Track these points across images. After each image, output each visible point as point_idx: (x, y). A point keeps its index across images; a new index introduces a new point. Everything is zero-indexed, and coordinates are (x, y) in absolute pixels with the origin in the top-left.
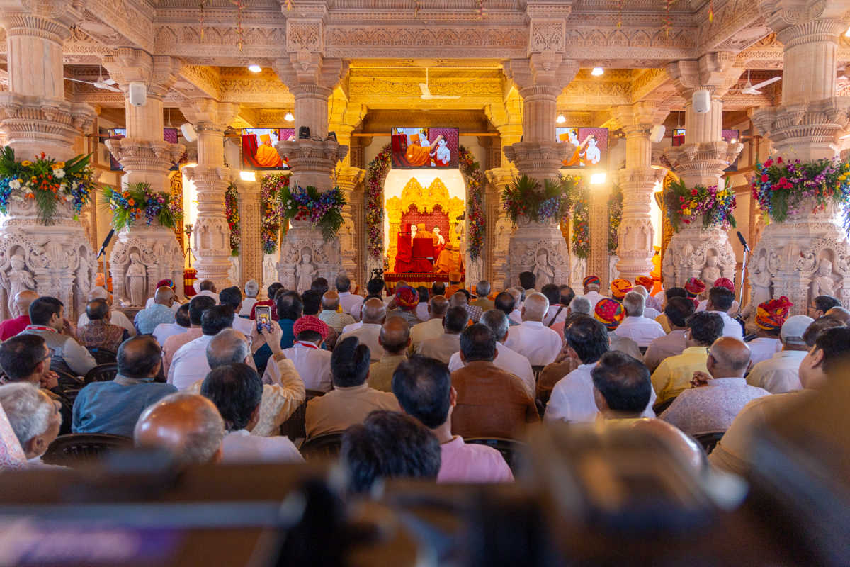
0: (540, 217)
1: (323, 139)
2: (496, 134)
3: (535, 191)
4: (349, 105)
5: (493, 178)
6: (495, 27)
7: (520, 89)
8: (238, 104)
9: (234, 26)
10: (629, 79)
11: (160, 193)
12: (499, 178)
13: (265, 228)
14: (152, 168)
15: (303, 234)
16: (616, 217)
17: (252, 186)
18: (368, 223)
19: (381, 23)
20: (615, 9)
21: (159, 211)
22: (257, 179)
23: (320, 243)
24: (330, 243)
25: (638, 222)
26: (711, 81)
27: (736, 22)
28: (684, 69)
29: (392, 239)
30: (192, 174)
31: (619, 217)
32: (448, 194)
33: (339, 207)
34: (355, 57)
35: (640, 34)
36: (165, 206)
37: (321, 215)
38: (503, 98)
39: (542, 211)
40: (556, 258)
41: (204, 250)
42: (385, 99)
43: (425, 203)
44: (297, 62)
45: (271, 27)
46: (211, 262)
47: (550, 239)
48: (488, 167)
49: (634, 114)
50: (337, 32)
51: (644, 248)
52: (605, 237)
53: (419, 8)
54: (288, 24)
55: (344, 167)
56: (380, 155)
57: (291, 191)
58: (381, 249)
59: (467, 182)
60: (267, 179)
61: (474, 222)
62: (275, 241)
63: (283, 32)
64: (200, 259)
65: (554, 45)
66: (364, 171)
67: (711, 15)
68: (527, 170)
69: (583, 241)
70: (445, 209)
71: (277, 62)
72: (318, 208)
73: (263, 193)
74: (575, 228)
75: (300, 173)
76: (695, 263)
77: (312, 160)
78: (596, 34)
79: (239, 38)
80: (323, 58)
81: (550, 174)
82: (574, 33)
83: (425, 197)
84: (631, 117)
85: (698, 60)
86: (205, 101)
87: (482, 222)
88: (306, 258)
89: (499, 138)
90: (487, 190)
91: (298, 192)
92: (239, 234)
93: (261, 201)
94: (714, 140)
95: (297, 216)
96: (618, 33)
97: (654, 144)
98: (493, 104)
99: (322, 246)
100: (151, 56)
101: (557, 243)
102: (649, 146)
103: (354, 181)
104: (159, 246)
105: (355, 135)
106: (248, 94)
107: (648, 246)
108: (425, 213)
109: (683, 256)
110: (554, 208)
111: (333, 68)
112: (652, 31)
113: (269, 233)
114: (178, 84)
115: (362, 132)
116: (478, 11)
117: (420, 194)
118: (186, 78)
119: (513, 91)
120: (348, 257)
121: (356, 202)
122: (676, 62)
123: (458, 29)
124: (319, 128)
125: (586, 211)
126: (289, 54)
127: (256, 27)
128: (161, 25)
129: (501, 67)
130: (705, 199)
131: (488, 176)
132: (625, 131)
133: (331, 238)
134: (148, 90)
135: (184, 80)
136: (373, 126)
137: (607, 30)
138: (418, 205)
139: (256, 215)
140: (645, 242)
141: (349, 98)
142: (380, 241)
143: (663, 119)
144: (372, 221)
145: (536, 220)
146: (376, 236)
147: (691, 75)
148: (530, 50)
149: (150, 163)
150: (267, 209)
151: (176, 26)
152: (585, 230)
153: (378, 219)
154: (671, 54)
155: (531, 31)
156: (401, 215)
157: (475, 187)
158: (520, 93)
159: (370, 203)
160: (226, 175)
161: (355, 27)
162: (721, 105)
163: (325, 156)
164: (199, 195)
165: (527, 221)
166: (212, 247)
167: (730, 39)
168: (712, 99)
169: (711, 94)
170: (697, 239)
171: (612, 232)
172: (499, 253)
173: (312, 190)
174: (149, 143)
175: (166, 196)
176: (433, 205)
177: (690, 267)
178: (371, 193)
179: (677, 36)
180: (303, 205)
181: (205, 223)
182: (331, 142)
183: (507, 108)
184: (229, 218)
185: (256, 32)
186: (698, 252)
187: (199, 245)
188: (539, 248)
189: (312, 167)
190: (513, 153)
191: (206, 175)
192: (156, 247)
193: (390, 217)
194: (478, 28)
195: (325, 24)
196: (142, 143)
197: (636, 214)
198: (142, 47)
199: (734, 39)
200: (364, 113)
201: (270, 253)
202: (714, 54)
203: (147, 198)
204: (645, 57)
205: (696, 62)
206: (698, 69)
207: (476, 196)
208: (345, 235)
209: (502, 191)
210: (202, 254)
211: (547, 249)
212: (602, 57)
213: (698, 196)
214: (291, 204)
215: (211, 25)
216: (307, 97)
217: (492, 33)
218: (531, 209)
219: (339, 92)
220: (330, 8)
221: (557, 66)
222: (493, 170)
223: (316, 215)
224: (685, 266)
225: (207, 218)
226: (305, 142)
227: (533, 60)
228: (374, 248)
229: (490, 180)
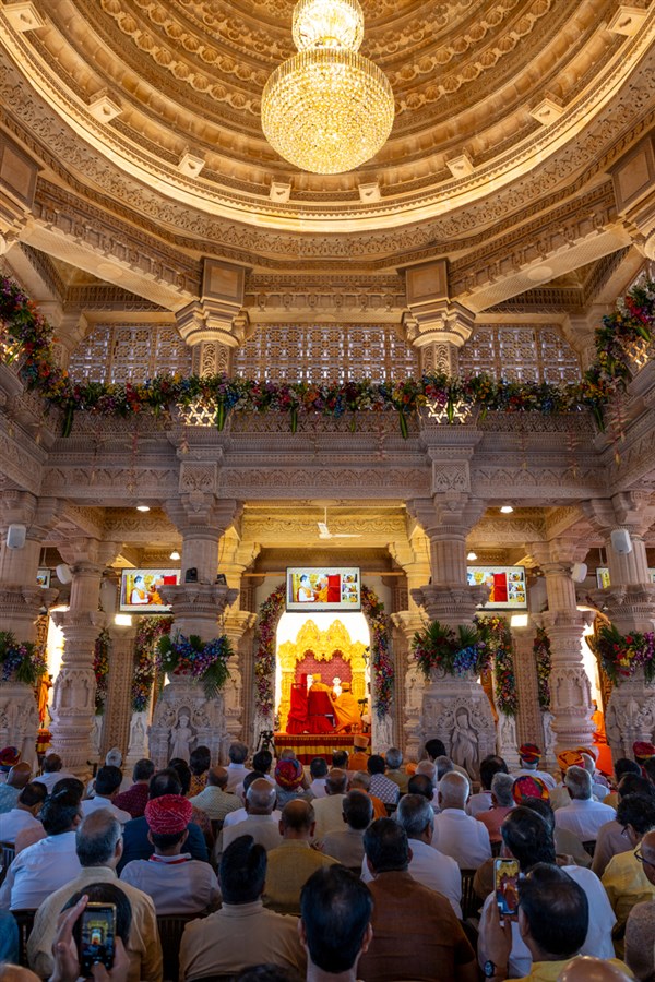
0: (456, 670)
1: (212, 582)
2: (402, 574)
3: (449, 639)
4: (241, 544)
5: (401, 622)
6: (397, 468)
7: (425, 528)
8: (121, 543)
9: (126, 468)
10: (541, 516)
11: (23, 644)
12: (407, 623)
13: (137, 680)
14: (18, 615)
15: (182, 691)
16: (544, 666)
17: (127, 631)
18: (257, 674)
19: (278, 465)
20: (518, 450)
21: (20, 663)
22: (133, 623)
23: (201, 702)
24: (213, 702)
25: (571, 672)
26: (628, 520)
27: (644, 464)
28: (598, 508)
29: (284, 692)
30: (60, 619)
31: (548, 665)
32: (348, 638)
33: (226, 659)
34: (250, 497)
35: (547, 473)
36: (28, 658)
37: (204, 668)
38: (408, 535)
39: (458, 662)
40: (478, 719)
41: (64, 709)
42: (280, 537)
43: (324, 648)
44: (189, 502)
45: (164, 469)
46: (70, 723)
47: (469, 696)
48: (395, 609)
49: (551, 552)
50: (232, 473)
51: (581, 704)
52: (535, 688)
53: (318, 450)
54: (182, 466)
55: (233, 611)
56: (273, 595)
57: (172, 641)
58: (272, 706)
59: (371, 625)
60: (144, 623)
61: (380, 673)
62: (147, 696)
63: (176, 474)
64: (57, 720)
65: (458, 485)
66: (255, 615)
67: (617, 457)
68: (438, 616)
69: (509, 694)
70: (346, 655)
71: (168, 503)
72: (201, 661)
73: (138, 639)
74: (498, 679)
75: (183, 620)
76: (643, 724)
77: (198, 605)
78: (501, 474)
79: (130, 480)
80: (216, 499)
81: (464, 620)
82: (478, 474)
83: (324, 641)
84: (549, 554)
85: (611, 499)
86: (86, 540)
87: (390, 672)
88: (184, 720)
89: (405, 577)
90: (394, 634)
91: (180, 642)
92: (106, 688)
93: (135, 649)
94: (642, 581)
95: (176, 669)
96: (524, 473)
97: (576, 583)
98: (397, 542)
99: (203, 706)
100: (37, 497)
101: (478, 700)
102: (571, 586)
103: (243, 627)
104: (13, 707)
105: (246, 575)
106: (133, 534)
107: (586, 701)
108: (323, 660)
109: (629, 716)
110: (471, 659)
111: (226, 509)
112: (559, 471)
113: (141, 686)
114: (61, 524)
115: (254, 572)
116: (378, 453)
117: (317, 638)
118: (69, 518)
119: (418, 531)
120: (233, 717)
121: (245, 649)
122: (589, 500)
123: (358, 470)
124: (207, 571)
125: (509, 659)
126: (181, 495)
127: (148, 469)
128: (51, 467)
129: (404, 506)
130: (642, 647)
131: (395, 620)
132: (543, 569)
133: (215, 696)
134: (27, 532)
135: (67, 521)
136: (266, 564)
137: (512, 470)
138: (315, 652)
139: (128, 664)
140: (582, 697)
141: (241, 536)
142: (271, 695)
143: (583, 557)
144: (262, 671)
145: (452, 673)
146: (266, 689)
147: (605, 514)
148: (434, 490)
149: (17, 610)
150: (142, 658)
151: (66, 469)
152: (510, 680)
153: (269, 669)
154: (583, 494)
155: (434, 471)
156: (295, 663)
157: (380, 631)
158: (426, 533)
159: (261, 650)
160: (99, 621)
161: (251, 468)
162: (643, 544)
163: (213, 601)
164: (66, 643)
165: (442, 673)
166: (73, 705)
167: (641, 480)
168: (632, 539)
169: (630, 533)
170: (641, 694)
171: (542, 683)
172: (411, 711)
173: (195, 639)
174: (20, 588)
175: (29, 647)
176: (332, 652)
177: (638, 729)
178: (262, 639)
179: (585, 476)
180: (184, 657)
181: (68, 676)
182: (219, 585)
183: (413, 546)
184: (96, 670)
185: (148, 473)
186: (645, 711)
187: (58, 702)
188: (458, 707)
189: (197, 614)
190: (421, 597)
191: (76, 620)
192: (10, 708)
193: (282, 666)
194: (378, 469)
195: (220, 466)
196: (12, 588)
197: (567, 663)
198: (29, 489)
199: (644, 479)
200: (257, 552)
201: (140, 711)
202: (627, 494)
203: (8, 650)
204: (555, 496)
205: (608, 502)
206: (613, 508)
207: (381, 642)
208: (230, 689)
209: (412, 636)
210: (60, 714)
211: (467, 707)
212: (510, 496)
213: (633, 643)
214: (170, 656)
215: (103, 467)
216: (197, 538)
217: (394, 473)
218: (445, 660)
219: (231, 532)
220: (226, 451)
221: (464, 506)
222: (399, 613)
223: (198, 668)
224: (632, 728)
225: (71, 670)
226: (192, 586)
227: (437, 500)
228: (263, 704)
229: (397, 625)
